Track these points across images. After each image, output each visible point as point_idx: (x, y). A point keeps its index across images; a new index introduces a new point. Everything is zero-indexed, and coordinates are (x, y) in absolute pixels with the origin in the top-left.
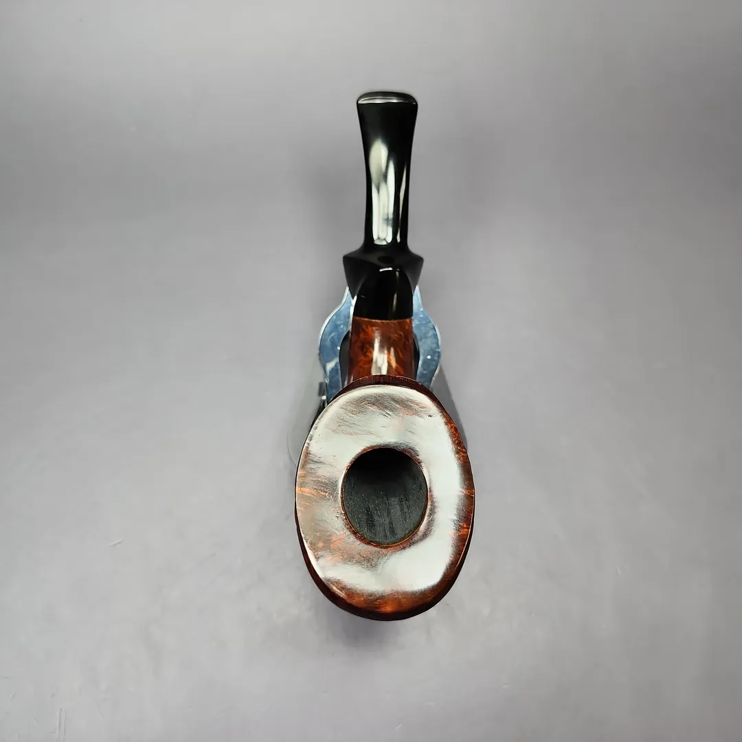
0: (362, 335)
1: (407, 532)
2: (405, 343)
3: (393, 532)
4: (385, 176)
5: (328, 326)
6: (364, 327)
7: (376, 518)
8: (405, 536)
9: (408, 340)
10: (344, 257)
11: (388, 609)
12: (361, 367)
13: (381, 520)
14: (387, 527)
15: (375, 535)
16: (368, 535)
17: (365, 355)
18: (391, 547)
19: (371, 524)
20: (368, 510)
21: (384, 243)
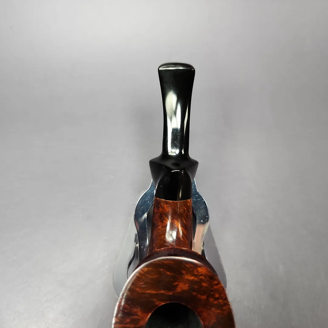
0: (161, 209)
2: (187, 214)
4: (175, 113)
5: (140, 201)
6: (162, 204)
9: (189, 212)
10: (150, 161)
12: (160, 229)
17: (162, 222)
21: (174, 154)
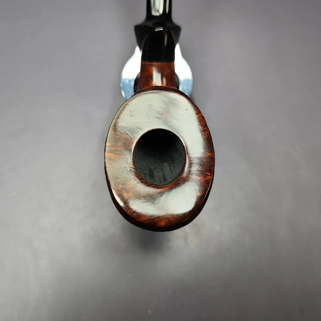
1: (173, 179)
3: (165, 179)
7: (155, 173)
8: (172, 181)
11: (162, 224)
13: (158, 174)
14: (161, 178)
15: (154, 181)
16: (149, 181)
18: (164, 187)
19: (152, 176)
20: (150, 169)
21: (158, 14)
